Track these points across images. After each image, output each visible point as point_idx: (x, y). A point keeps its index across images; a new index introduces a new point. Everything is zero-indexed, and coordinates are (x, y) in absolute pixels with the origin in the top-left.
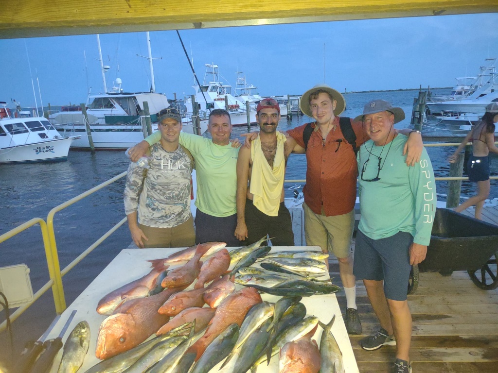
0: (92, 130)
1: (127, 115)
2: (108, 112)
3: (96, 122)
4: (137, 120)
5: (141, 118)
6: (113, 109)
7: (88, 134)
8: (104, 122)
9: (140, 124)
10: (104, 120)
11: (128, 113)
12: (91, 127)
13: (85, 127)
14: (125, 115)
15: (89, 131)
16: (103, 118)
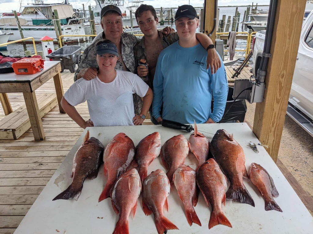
0: (22, 29)
1: (47, 19)
2: (34, 17)
3: (27, 24)
4: (51, 23)
5: (53, 21)
6: (37, 15)
7: (20, 32)
8: (31, 23)
9: (53, 25)
10: (32, 22)
11: (47, 18)
12: (22, 27)
13: (17, 27)
14: (45, 19)
15: (21, 30)
16: (31, 21)
